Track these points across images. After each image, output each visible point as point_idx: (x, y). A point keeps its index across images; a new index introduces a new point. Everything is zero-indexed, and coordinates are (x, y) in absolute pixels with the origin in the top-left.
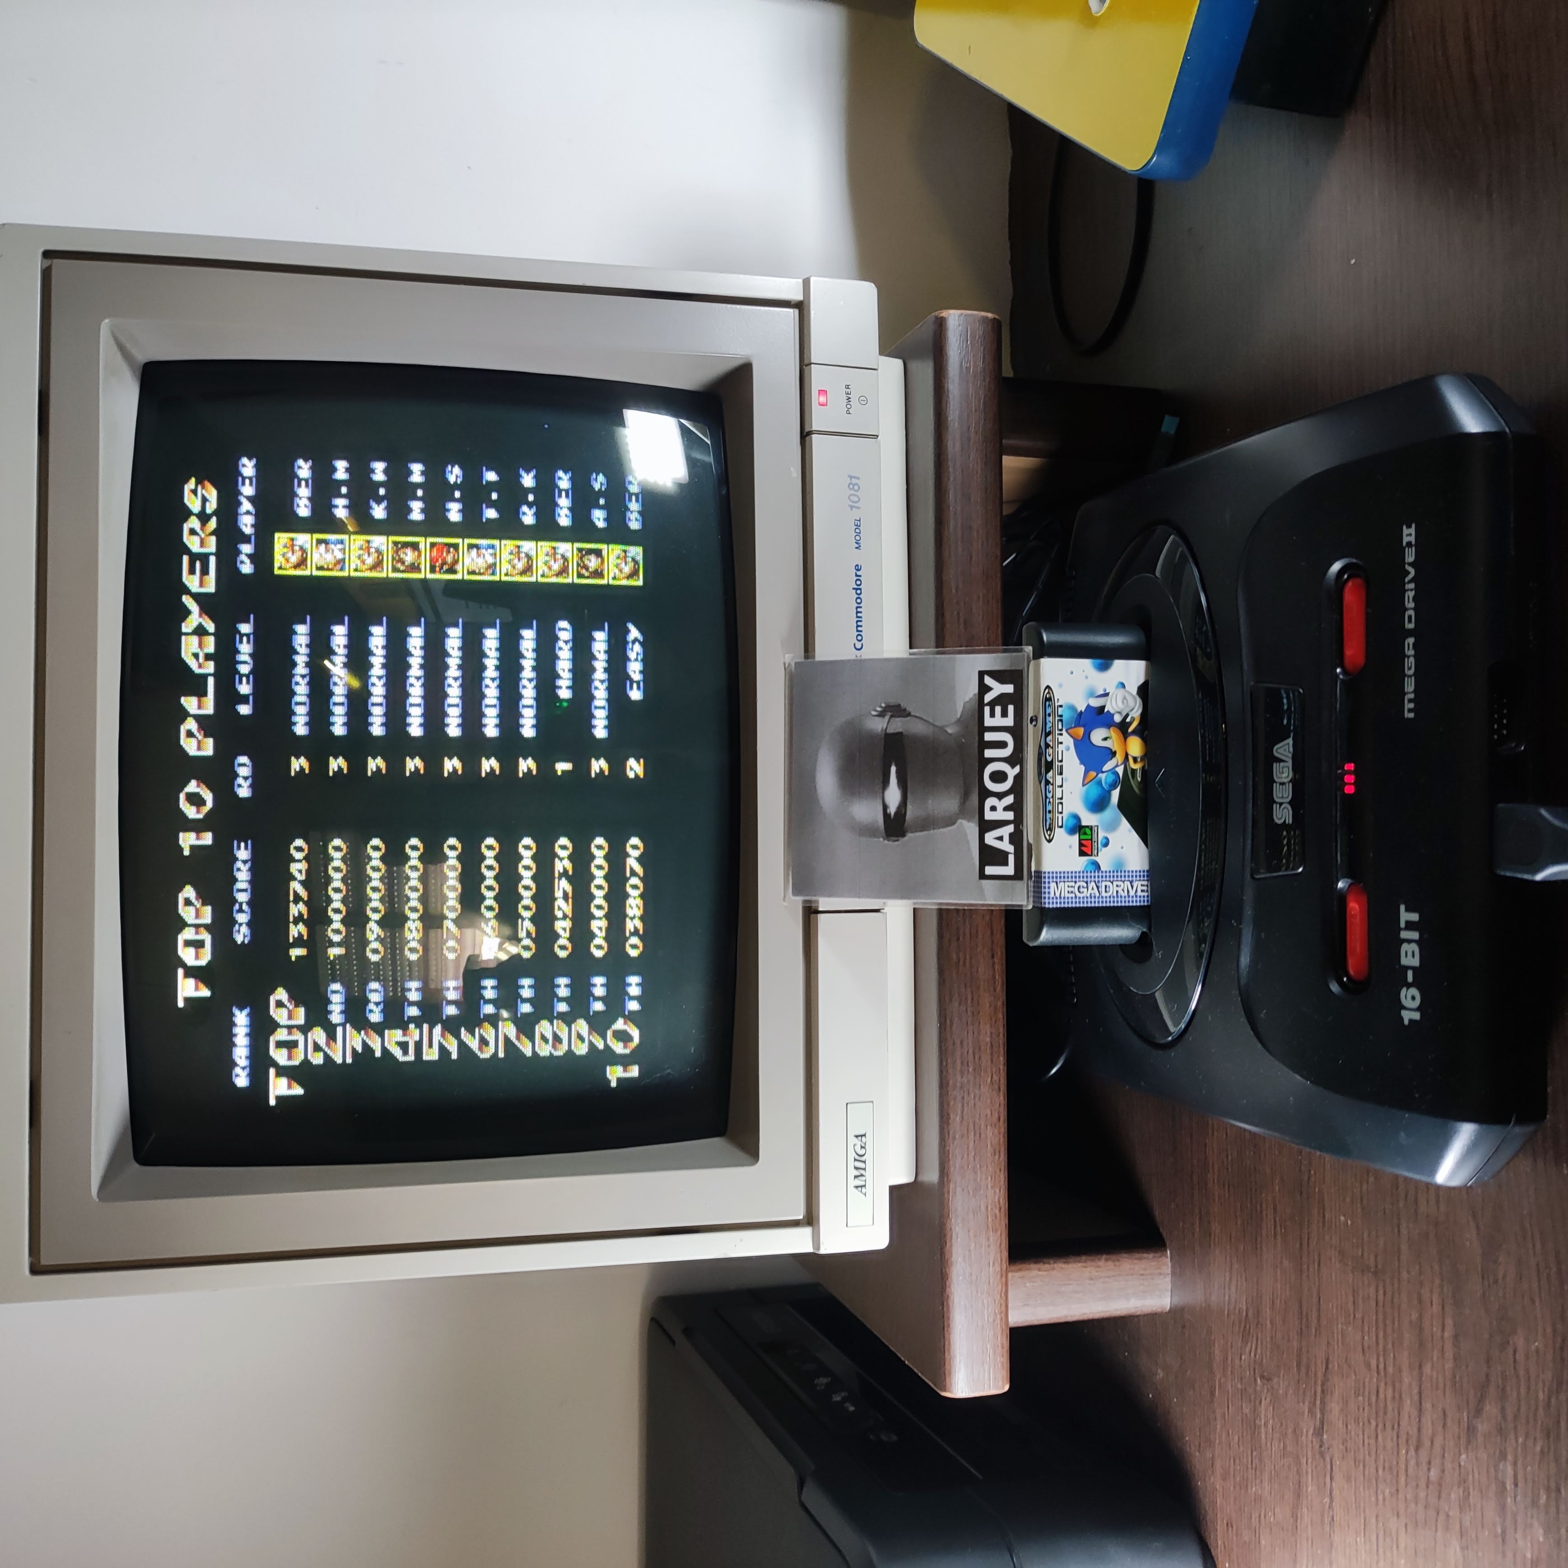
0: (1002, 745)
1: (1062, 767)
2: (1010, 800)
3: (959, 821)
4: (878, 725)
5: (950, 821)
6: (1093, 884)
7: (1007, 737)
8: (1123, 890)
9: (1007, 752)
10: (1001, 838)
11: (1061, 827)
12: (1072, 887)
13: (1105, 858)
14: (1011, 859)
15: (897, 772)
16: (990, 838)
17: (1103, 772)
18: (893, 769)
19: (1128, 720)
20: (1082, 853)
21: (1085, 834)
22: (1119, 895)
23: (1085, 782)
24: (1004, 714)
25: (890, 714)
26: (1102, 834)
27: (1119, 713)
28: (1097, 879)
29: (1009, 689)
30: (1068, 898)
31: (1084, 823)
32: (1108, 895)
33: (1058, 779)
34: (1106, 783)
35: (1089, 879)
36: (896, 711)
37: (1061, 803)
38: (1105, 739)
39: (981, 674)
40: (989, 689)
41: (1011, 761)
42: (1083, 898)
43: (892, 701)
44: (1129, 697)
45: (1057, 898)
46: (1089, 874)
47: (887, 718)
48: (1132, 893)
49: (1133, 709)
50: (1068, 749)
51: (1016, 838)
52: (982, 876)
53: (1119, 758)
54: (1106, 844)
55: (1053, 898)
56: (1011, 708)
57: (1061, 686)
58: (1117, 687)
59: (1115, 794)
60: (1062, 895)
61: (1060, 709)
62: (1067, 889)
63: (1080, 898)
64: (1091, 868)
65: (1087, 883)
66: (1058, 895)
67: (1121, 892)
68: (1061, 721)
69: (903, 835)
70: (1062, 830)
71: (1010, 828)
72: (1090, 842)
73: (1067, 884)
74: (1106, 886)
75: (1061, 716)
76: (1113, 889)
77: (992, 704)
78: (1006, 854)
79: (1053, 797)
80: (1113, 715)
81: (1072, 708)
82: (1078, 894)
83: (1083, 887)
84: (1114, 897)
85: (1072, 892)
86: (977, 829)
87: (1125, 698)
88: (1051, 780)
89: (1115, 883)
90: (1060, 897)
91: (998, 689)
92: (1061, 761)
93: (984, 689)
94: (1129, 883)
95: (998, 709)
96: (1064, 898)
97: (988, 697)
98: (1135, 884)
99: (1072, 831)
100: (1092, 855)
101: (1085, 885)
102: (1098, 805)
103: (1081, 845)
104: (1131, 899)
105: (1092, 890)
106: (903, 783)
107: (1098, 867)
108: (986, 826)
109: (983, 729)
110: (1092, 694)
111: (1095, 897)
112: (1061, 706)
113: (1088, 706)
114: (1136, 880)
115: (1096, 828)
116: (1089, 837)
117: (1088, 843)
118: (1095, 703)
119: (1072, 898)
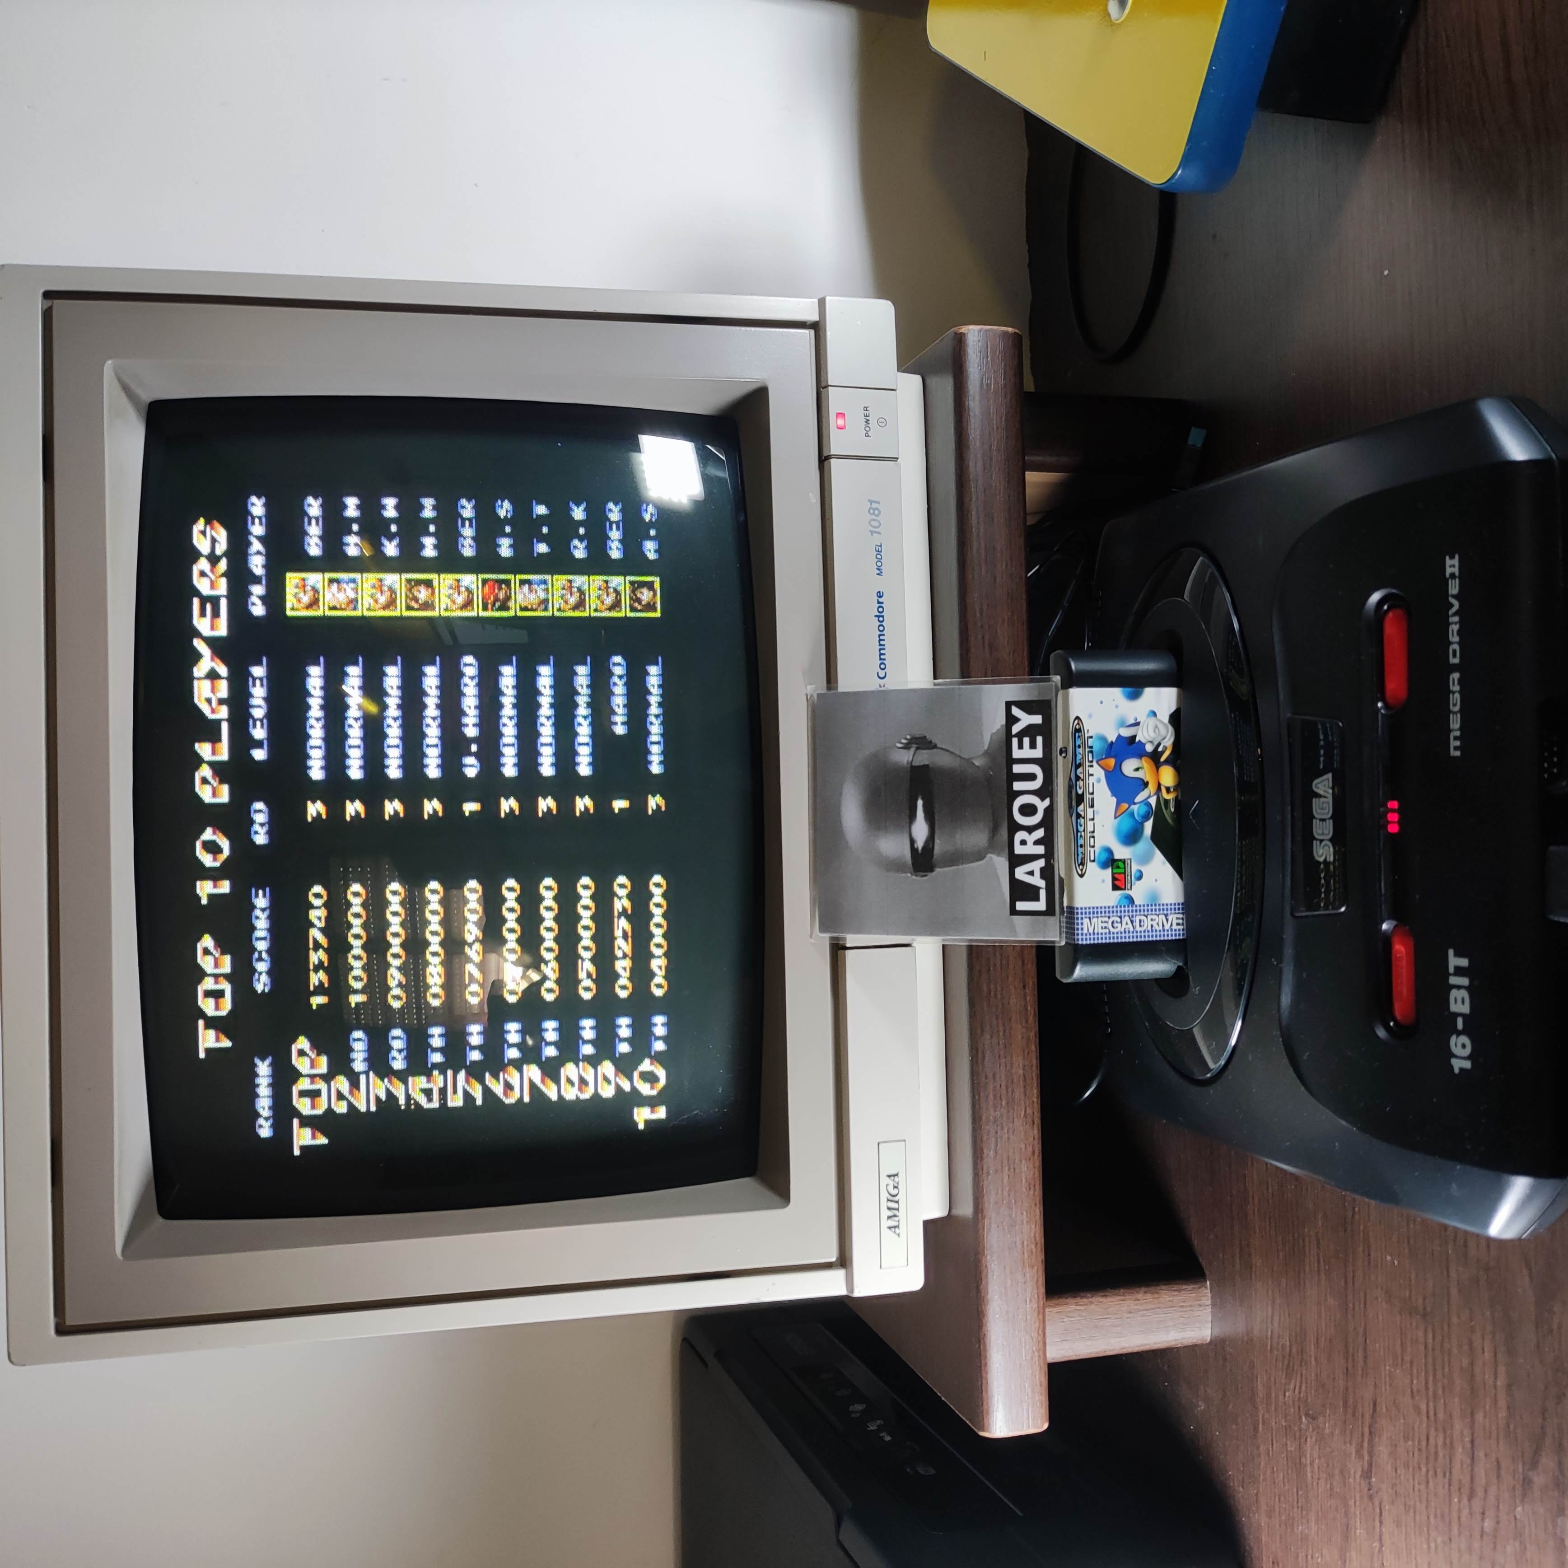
0: (1032, 777)
1: (1093, 799)
2: (1040, 833)
3: (989, 855)
4: (904, 758)
5: (979, 856)
6: (1127, 919)
7: (1036, 769)
8: (1158, 924)
9: (1036, 784)
10: (1031, 873)
11: (1094, 861)
12: (1105, 922)
13: (1138, 892)
14: (1043, 894)
15: (924, 805)
16: (1020, 873)
17: (1135, 804)
18: (920, 803)
19: (1160, 749)
20: (1115, 888)
21: (1118, 867)
22: (1154, 928)
23: (1118, 814)
24: (1033, 745)
25: (915, 746)
26: (1135, 867)
27: (1151, 742)
28: (1131, 914)
29: (1037, 719)
30: (1102, 934)
31: (1116, 857)
32: (1142, 929)
33: (1090, 812)
34: (1138, 814)
35: (1123, 914)
36: (921, 743)
37: (1093, 837)
38: (1137, 769)
39: (1009, 705)
40: (1017, 720)
41: (1041, 793)
42: (1117, 933)
43: (918, 733)
44: (1160, 726)
45: (1090, 934)
46: (1123, 909)
47: (913, 750)
48: (1167, 927)
49: (1164, 739)
50: (1099, 781)
51: (1047, 873)
52: (1014, 912)
53: (1152, 788)
54: (1140, 878)
55: (1086, 935)
56: (1039, 740)
57: (1090, 716)
58: (1148, 716)
59: (1148, 826)
60: (1096, 931)
61: (1090, 740)
62: (1101, 925)
63: (1113, 933)
64: (1125, 902)
65: (1120, 917)
66: (1091, 931)
67: (1156, 927)
68: (1091, 752)
69: (932, 871)
70: (1094, 864)
71: (1042, 863)
72: (1123, 875)
73: (1100, 919)
74: (1140, 921)
75: (1091, 747)
76: (1147, 924)
77: (1021, 735)
78: (1038, 889)
79: (1084, 831)
80: (1144, 745)
81: (1103, 739)
82: (1112, 930)
83: (1117, 922)
84: (1148, 931)
85: (1106, 928)
86: (1007, 864)
87: (1156, 727)
88: (1082, 813)
89: (1149, 917)
90: (1094, 934)
91: (1026, 720)
92: (1092, 793)
93: (1011, 720)
94: (1163, 917)
95: (1026, 741)
96: (1098, 934)
97: (1016, 729)
98: (1170, 918)
99: (1104, 865)
100: (1125, 889)
101: (1119, 920)
102: (1131, 837)
103: (1114, 879)
104: (1166, 933)
105: (1126, 925)
106: (930, 818)
107: (1131, 900)
108: (1016, 861)
109: (1012, 761)
110: (1122, 724)
111: (1129, 932)
112: (1091, 737)
113: (1119, 736)
114: (1171, 913)
115: (1129, 861)
116: (1122, 871)
117: (1121, 877)
118: (1126, 733)
119: (1106, 934)
